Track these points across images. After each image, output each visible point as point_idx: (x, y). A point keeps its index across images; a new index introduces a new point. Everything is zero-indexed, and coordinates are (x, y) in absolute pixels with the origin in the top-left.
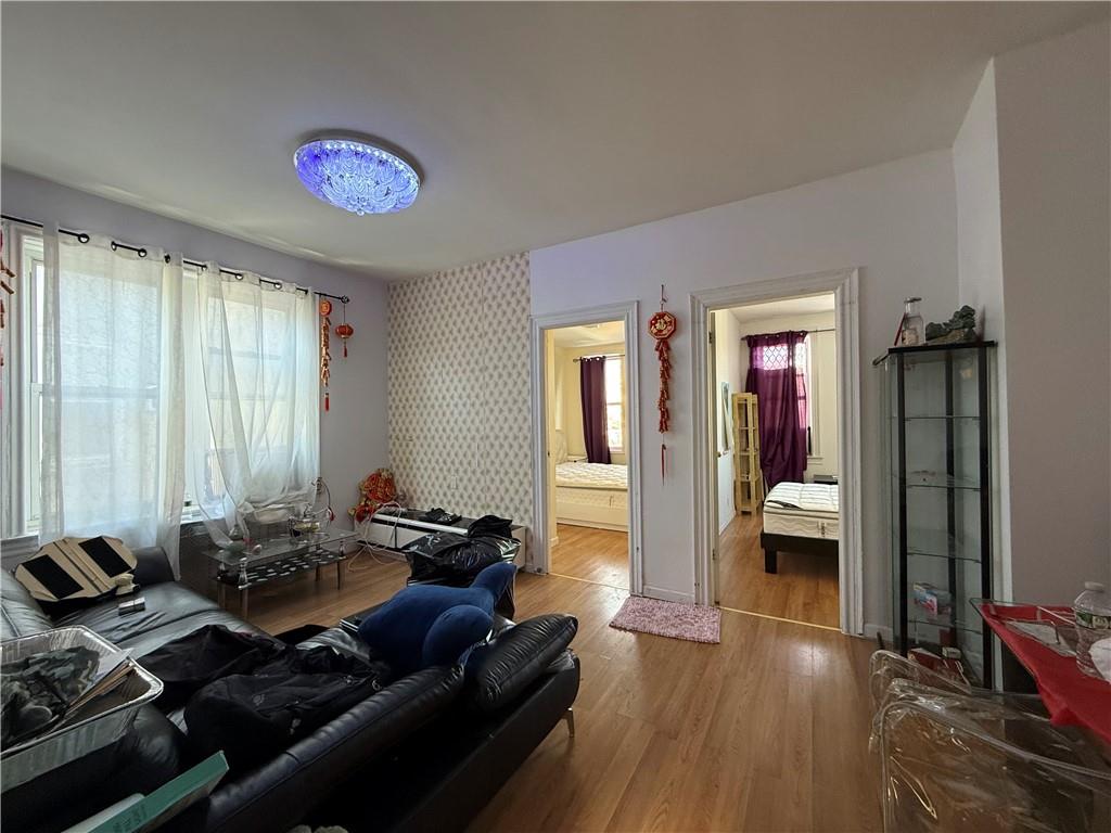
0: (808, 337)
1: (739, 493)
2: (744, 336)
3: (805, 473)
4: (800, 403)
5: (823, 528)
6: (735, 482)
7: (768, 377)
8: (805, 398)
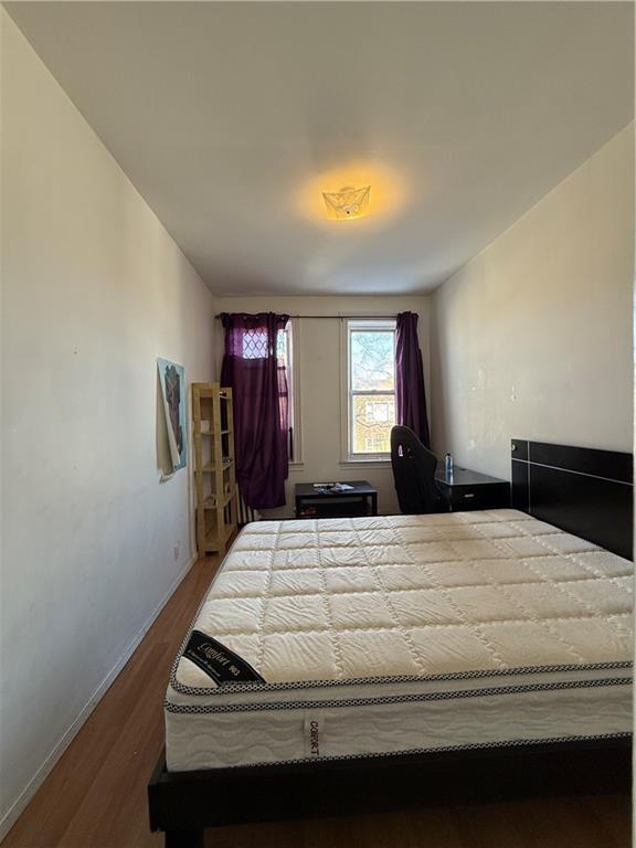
0: (289, 324)
1: (202, 527)
2: (218, 313)
3: (286, 482)
4: (282, 401)
5: (314, 734)
6: (196, 511)
7: (246, 368)
8: (286, 394)
